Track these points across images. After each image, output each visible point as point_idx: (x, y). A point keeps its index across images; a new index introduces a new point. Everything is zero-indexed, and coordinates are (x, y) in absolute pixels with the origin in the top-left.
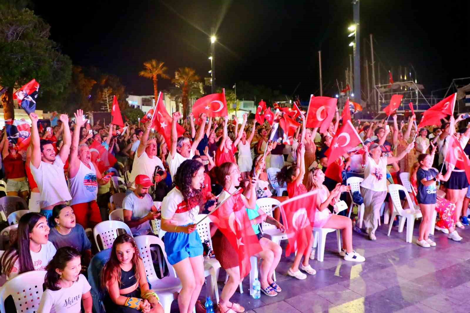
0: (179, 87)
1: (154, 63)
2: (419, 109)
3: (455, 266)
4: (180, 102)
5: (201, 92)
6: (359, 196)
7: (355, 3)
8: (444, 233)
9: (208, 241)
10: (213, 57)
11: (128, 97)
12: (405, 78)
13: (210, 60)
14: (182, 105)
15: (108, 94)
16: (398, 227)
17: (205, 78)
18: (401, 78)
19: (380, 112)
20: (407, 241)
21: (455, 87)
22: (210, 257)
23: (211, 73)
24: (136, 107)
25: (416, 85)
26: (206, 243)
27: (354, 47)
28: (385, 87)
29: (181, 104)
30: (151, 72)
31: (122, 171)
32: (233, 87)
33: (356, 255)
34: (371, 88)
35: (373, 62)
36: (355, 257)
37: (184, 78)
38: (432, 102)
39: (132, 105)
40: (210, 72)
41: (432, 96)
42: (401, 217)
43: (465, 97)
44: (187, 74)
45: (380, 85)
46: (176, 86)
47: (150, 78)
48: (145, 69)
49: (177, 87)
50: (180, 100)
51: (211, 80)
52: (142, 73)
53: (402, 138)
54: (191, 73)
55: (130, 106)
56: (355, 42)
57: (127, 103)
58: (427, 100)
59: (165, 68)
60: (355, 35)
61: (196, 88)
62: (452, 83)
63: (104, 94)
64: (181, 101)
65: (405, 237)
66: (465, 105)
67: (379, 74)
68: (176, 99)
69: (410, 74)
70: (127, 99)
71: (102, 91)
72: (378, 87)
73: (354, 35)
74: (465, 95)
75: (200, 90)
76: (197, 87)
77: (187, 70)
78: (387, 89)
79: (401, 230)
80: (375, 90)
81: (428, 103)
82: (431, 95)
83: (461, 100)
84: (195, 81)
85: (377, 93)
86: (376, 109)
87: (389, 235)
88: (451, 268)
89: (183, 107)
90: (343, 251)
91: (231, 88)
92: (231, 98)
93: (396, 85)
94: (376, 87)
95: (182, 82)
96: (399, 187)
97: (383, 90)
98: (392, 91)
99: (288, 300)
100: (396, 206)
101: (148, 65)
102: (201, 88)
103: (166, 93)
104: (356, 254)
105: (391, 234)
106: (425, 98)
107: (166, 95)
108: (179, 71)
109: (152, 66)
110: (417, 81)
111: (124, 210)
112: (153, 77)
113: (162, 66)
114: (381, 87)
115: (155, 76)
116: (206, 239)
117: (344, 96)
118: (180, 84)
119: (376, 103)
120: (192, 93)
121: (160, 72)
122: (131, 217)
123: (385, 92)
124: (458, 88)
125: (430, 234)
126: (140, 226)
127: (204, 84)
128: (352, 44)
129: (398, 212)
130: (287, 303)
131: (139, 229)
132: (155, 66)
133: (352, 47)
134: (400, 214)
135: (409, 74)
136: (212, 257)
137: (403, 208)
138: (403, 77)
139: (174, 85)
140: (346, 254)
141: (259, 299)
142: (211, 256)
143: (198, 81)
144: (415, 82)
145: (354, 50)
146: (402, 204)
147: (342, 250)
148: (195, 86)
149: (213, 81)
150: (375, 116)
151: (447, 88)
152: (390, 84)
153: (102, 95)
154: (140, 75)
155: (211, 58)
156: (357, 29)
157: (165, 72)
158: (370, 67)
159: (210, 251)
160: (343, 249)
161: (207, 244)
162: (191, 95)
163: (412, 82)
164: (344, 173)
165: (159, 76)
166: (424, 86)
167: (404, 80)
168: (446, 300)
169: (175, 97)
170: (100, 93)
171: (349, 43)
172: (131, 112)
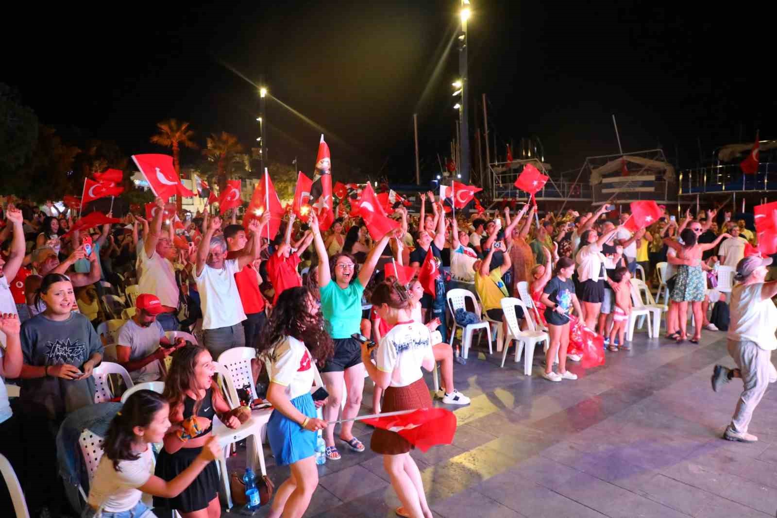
0: (212, 160)
1: (173, 123)
2: (546, 196)
3: (584, 402)
4: (215, 183)
5: (247, 168)
6: (463, 315)
7: (461, 50)
8: (572, 360)
9: (249, 386)
10: (263, 119)
11: (133, 175)
12: (529, 155)
13: (259, 122)
14: (218, 188)
15: (100, 168)
16: (514, 356)
17: (253, 149)
18: (524, 153)
19: (495, 200)
20: (525, 374)
21: (589, 168)
22: (252, 410)
23: (260, 142)
24: (146, 189)
25: (541, 165)
26: (246, 388)
27: (460, 110)
28: (503, 165)
29: (216, 185)
30: (169, 137)
31: (121, 287)
32: (293, 163)
33: (458, 396)
34: (485, 168)
35: (487, 132)
36: (456, 399)
37: (220, 148)
38: (561, 187)
39: (139, 187)
40: (259, 139)
41: (562, 178)
42: (519, 341)
43: (601, 181)
44: (225, 142)
45: (496, 163)
46: (209, 159)
47: (169, 146)
48: (160, 133)
49: (211, 161)
50: (214, 180)
51: (261, 152)
52: (155, 139)
53: (518, 235)
54: (232, 141)
55: (137, 187)
56: (460, 104)
57: (132, 183)
58: (556, 184)
59: (190, 133)
60: (462, 94)
61: (238, 162)
62: (586, 163)
63: (94, 169)
64: (217, 182)
65: (523, 368)
66: (601, 191)
67: (495, 147)
68: (208, 178)
69: (536, 148)
70: (132, 178)
71: (91, 165)
72: (493, 166)
73: (460, 93)
74: (601, 178)
75: (245, 166)
76: (240, 161)
77: (225, 136)
78: (504, 169)
79: (518, 359)
80: (489, 170)
81: (557, 188)
82: (560, 177)
83: (596, 185)
84: (237, 153)
85: (492, 173)
86: (491, 194)
87: (502, 366)
88: (578, 405)
89: (220, 190)
90: (442, 390)
91: (290, 164)
92: (291, 178)
93: (516, 163)
94: (491, 165)
95: (218, 153)
96: (515, 301)
97: (500, 169)
98: (512, 171)
99: (365, 462)
100: (511, 326)
101: (165, 128)
102: (247, 162)
103: (192, 170)
104: (459, 394)
105: (504, 365)
106: (552, 182)
107: (193, 172)
108: (211, 137)
109: (171, 128)
110: (544, 159)
111: (118, 346)
112: (172, 145)
113: (185, 129)
114: (498, 166)
115: (175, 144)
116: (246, 384)
117: (449, 177)
118: (215, 157)
119: (490, 188)
120: (233, 170)
121: (184, 137)
122: (130, 356)
123: (503, 173)
124: (594, 168)
125: (554, 363)
126: (144, 368)
127: (251, 156)
128: (457, 106)
129: (513, 335)
130: (364, 467)
131: (143, 372)
132: (175, 128)
133: (458, 109)
134: (517, 337)
135: (534, 150)
136: (254, 409)
137: (521, 329)
138: (527, 153)
139: (205, 158)
140: (445, 394)
141: (324, 464)
142: (253, 407)
143: (241, 153)
144: (541, 160)
145: (460, 114)
146: (519, 324)
147: (440, 389)
148: (238, 159)
149: (263, 153)
150: (489, 205)
151: (578, 169)
152: (509, 162)
153: (91, 170)
154: (151, 142)
155: (260, 119)
156: (464, 85)
157: (190, 139)
158: (483, 138)
159: (251, 400)
160: (442, 388)
161: (247, 390)
162: (231, 173)
163: (536, 161)
164: (441, 283)
165: (181, 144)
166: (551, 166)
167: (527, 157)
168: (571, 447)
169: (207, 176)
170: (87, 167)
171: (454, 105)
172: (138, 196)
